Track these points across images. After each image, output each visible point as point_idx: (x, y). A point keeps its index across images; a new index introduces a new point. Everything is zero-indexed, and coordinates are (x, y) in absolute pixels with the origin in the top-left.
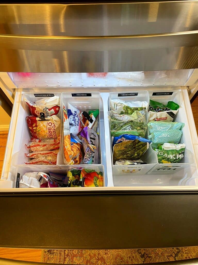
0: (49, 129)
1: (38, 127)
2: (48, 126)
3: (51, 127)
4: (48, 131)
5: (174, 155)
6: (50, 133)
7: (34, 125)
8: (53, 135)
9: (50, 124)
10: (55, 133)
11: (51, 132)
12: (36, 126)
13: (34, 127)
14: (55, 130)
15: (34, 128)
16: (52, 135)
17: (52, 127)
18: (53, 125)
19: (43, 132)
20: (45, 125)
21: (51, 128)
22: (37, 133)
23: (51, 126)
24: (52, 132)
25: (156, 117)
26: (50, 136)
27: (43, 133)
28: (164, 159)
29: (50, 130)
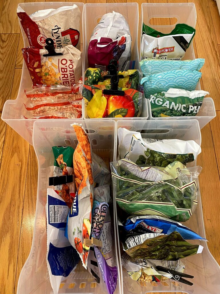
0: (63, 70)
1: (44, 68)
2: (61, 66)
3: (65, 67)
4: (62, 74)
5: (185, 105)
6: (64, 77)
7: (36, 65)
8: (70, 82)
9: (64, 62)
10: (74, 77)
11: (66, 76)
12: (40, 66)
13: (36, 68)
14: (73, 71)
15: (37, 70)
16: (68, 82)
17: (68, 66)
18: (69, 63)
19: (53, 76)
20: (55, 63)
21: (66, 69)
22: (44, 78)
23: (66, 65)
24: (69, 75)
25: (156, 46)
26: (65, 83)
27: (53, 79)
28: (164, 111)
29: (65, 71)
